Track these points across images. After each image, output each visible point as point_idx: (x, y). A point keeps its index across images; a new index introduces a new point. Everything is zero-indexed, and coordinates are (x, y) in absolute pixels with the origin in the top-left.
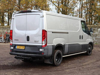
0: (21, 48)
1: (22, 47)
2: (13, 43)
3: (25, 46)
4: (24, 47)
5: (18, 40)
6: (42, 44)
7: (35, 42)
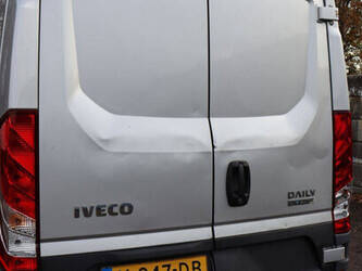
1: (174, 263)
2: (49, 250)
4: (203, 260)
5: (127, 210)
6: (330, 212)
7: (290, 204)
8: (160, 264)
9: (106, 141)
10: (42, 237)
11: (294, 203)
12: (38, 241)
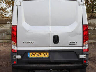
1: (42, 53)
2: (19, 49)
3: (50, 51)
4: (48, 53)
5: (32, 43)
6: (82, 47)
7: (69, 44)
8: (39, 53)
9: (29, 30)
10: (18, 46)
11: (71, 44)
12: (17, 47)
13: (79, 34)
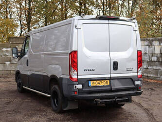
0: (102, 84)
1: (103, 81)
2: (79, 77)
3: (110, 79)
4: (108, 81)
5: (93, 70)
6: (137, 73)
7: (127, 71)
8: (100, 81)
12: (77, 75)
13: (134, 60)
